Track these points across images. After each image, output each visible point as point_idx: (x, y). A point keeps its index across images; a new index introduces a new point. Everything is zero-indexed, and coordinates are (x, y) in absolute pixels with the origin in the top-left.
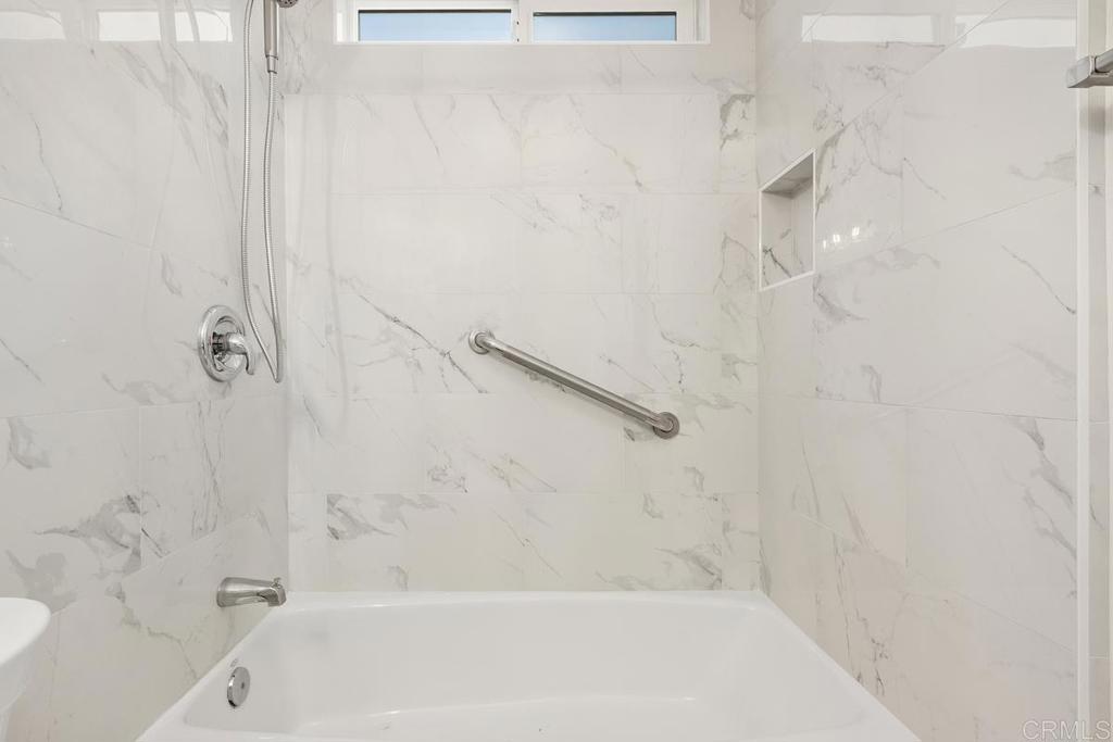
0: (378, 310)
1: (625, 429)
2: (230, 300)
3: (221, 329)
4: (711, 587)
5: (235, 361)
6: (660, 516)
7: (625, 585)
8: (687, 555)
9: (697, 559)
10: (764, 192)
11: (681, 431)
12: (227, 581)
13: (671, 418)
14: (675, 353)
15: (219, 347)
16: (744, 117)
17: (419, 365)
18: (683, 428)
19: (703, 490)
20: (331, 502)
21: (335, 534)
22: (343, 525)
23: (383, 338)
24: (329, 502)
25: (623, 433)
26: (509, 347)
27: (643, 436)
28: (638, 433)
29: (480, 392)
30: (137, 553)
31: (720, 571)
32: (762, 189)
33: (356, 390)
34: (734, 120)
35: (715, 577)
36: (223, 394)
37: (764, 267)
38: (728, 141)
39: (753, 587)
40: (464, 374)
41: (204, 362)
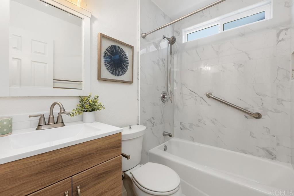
0: (189, 90)
1: (245, 116)
2: (165, 90)
3: (164, 95)
4: (272, 159)
5: (166, 99)
6: (255, 138)
7: (244, 152)
8: (264, 149)
9: (267, 151)
10: (292, 54)
11: (262, 117)
12: (164, 132)
13: (258, 114)
14: (260, 98)
15: (163, 97)
16: (286, 34)
17: (196, 100)
18: (263, 117)
19: (269, 133)
20: (181, 123)
21: (181, 129)
22: (183, 128)
23: (190, 94)
24: (180, 123)
25: (244, 116)
26: (214, 96)
27: (250, 118)
28: (249, 117)
29: (209, 105)
30: (153, 125)
31: (276, 155)
32: (291, 53)
33: (185, 104)
34: (282, 36)
35: (274, 157)
36: (164, 104)
37: (292, 75)
38: (279, 42)
39: (288, 162)
40: (205, 102)
41: (162, 100)
